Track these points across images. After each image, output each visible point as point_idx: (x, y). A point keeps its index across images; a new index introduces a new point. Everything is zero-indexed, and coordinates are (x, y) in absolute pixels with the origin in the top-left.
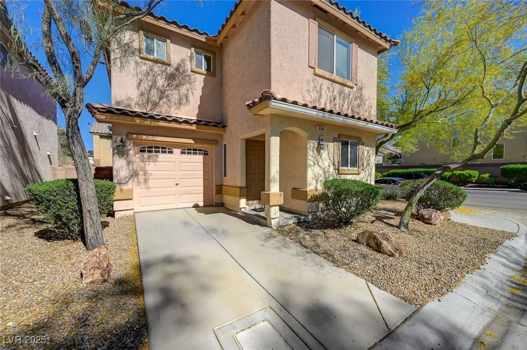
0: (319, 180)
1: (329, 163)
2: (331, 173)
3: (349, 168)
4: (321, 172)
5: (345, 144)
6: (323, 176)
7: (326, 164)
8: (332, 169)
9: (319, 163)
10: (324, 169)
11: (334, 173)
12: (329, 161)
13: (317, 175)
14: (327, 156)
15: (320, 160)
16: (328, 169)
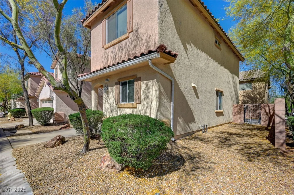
0: (108, 111)
1: (113, 100)
2: (114, 107)
3: (127, 103)
4: (109, 107)
5: (124, 84)
6: (110, 109)
7: (112, 101)
8: (114, 105)
9: (108, 101)
10: (110, 104)
11: (116, 107)
12: (113, 99)
13: (107, 108)
14: (112, 96)
15: (109, 99)
16: (113, 105)
